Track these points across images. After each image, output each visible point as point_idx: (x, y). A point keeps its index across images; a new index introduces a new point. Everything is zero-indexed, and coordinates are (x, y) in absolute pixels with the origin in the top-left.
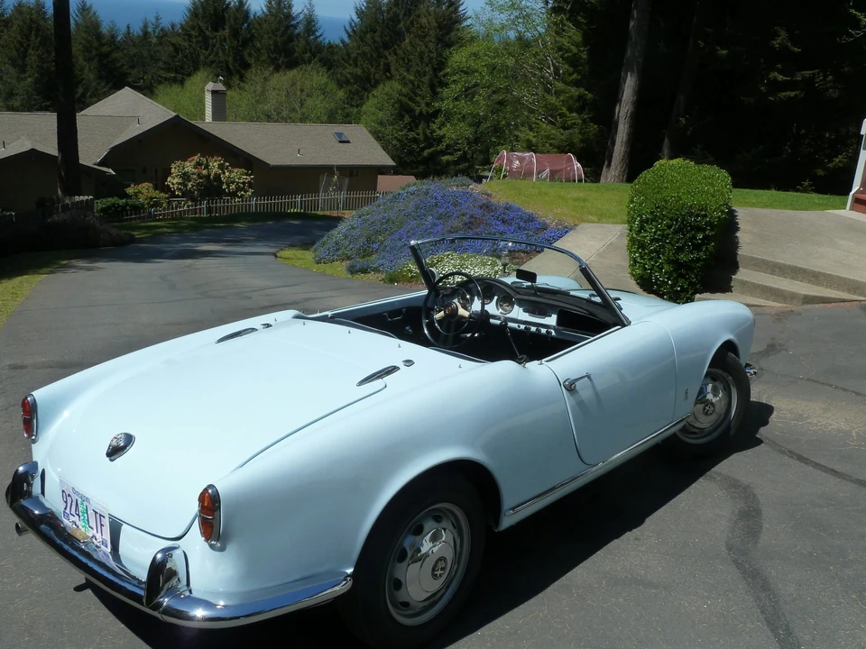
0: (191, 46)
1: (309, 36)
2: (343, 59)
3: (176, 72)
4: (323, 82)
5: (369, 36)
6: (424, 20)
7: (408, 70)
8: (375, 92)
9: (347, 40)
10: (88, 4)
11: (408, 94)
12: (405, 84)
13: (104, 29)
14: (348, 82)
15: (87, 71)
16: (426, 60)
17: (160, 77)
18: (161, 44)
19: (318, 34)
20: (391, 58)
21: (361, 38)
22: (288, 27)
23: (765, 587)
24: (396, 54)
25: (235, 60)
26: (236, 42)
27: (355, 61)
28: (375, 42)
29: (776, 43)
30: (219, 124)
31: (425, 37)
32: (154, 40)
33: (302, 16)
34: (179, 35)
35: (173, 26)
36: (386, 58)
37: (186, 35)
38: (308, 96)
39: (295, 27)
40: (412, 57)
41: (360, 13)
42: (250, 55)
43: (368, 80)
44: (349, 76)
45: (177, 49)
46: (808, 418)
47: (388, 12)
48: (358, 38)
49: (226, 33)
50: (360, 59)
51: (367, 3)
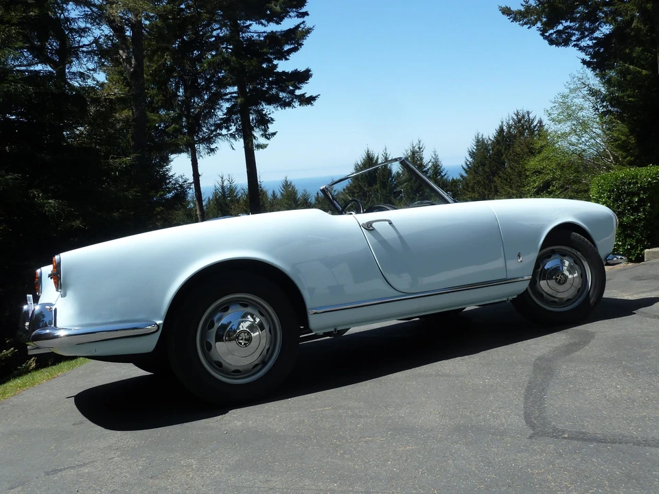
1: (437, 176)
2: (464, 189)
5: (480, 169)
7: (511, 187)
9: (465, 175)
13: (299, 195)
19: (443, 174)
21: (475, 171)
27: (473, 187)
28: (486, 172)
33: (430, 164)
36: (495, 182)
39: (427, 172)
41: (472, 154)
47: (493, 149)
48: (473, 172)
49: (377, 186)
50: (476, 186)
51: (477, 146)
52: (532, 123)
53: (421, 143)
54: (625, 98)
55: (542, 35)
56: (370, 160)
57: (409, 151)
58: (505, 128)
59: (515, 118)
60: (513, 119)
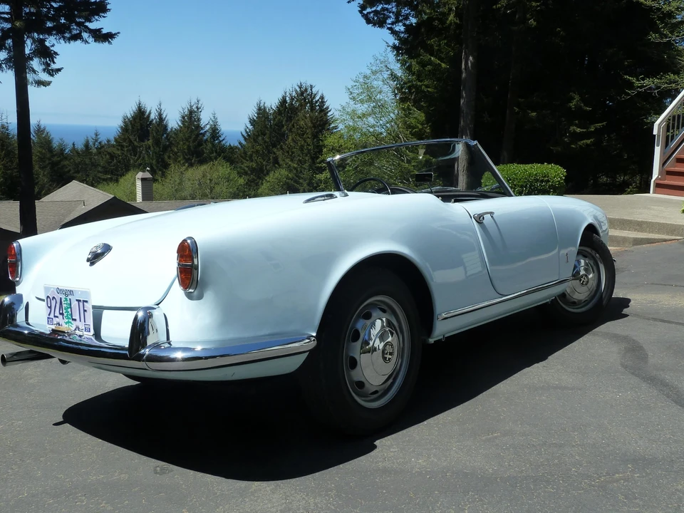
0: (123, 154)
1: (215, 141)
2: (241, 156)
3: (112, 173)
4: (227, 172)
5: (260, 138)
6: (302, 123)
7: (292, 160)
8: (267, 178)
9: (244, 142)
10: (42, 127)
11: (293, 178)
12: (290, 171)
13: (55, 144)
14: (246, 173)
15: (42, 177)
16: (305, 151)
17: (100, 178)
18: (100, 153)
19: (221, 139)
20: (279, 153)
21: (254, 140)
22: (198, 135)
23: (664, 384)
24: (282, 148)
25: (158, 162)
26: (158, 149)
27: (251, 156)
28: (265, 142)
29: (572, 105)
30: (148, 203)
31: (303, 134)
32: (94, 151)
33: (208, 127)
34: (113, 146)
35: (108, 141)
36: (275, 153)
37: (119, 146)
38: (216, 184)
39: (204, 134)
40: (294, 150)
41: (252, 122)
42: (169, 157)
43: (261, 170)
44: (247, 169)
45: (112, 156)
46: (660, 302)
47: (274, 119)
48: (252, 140)
49: (150, 142)
50: (254, 155)
51: (258, 114)
52: (314, 97)
53: (200, 102)
54: (423, 87)
55: (361, 12)
56: (141, 114)
57: (186, 110)
58: (287, 99)
59: (298, 90)
60: (296, 91)
